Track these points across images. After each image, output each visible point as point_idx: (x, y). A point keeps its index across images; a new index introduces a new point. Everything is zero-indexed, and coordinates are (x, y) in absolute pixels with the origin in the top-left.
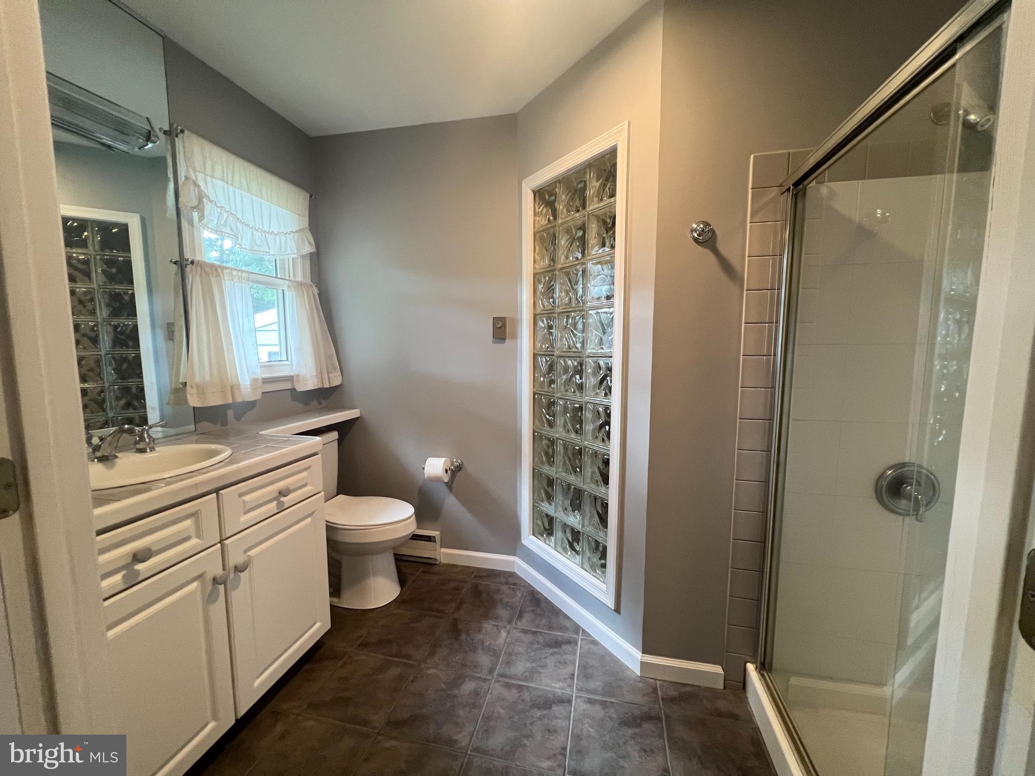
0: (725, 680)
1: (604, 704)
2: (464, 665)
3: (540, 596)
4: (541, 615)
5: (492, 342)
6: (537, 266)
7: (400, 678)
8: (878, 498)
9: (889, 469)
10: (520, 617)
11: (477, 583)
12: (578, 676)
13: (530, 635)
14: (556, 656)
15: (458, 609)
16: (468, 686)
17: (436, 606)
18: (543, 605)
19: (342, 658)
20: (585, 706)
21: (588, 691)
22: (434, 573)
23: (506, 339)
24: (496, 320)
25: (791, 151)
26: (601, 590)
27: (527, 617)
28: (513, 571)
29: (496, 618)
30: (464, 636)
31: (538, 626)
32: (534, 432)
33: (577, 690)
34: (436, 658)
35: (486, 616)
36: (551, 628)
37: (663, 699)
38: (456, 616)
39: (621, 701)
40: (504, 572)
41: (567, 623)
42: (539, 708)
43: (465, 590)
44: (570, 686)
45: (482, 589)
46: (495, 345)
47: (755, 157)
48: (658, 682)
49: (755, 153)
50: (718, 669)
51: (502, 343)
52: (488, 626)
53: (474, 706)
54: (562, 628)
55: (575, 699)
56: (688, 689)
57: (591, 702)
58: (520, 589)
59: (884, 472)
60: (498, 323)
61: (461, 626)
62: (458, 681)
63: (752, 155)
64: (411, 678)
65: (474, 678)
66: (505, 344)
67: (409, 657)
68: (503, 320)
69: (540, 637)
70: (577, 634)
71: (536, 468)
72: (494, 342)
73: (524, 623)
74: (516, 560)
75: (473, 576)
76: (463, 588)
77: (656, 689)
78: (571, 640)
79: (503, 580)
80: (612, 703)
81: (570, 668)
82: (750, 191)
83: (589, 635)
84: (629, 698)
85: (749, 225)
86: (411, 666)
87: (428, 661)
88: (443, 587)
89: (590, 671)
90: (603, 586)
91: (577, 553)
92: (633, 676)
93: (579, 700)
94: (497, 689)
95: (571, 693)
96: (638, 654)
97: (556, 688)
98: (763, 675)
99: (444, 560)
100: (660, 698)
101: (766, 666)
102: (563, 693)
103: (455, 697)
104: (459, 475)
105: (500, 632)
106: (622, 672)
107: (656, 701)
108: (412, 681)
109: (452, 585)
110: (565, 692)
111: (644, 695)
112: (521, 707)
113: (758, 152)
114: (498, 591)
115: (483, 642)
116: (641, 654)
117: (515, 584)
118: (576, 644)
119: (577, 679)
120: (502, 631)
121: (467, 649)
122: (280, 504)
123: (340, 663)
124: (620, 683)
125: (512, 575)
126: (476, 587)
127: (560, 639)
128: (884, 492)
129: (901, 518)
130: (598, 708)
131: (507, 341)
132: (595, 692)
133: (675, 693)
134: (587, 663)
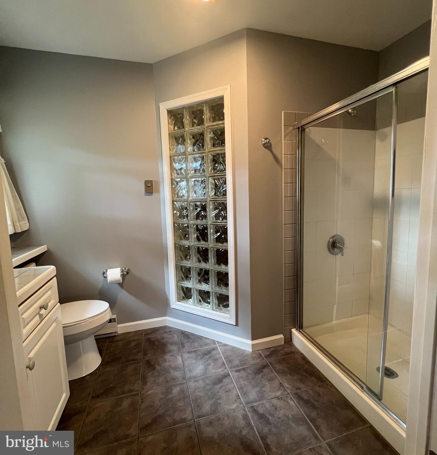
0: (284, 339)
1: (244, 369)
2: (167, 382)
3: (187, 333)
4: (193, 342)
5: (144, 195)
6: (171, 153)
7: (132, 404)
8: (328, 250)
9: (331, 239)
10: (183, 347)
11: (148, 338)
12: (226, 362)
13: (193, 353)
14: (211, 358)
15: (145, 354)
16: (176, 391)
17: (131, 358)
18: (191, 337)
19: (84, 411)
20: (237, 374)
21: (234, 367)
22: (117, 341)
23: (152, 193)
24: (146, 182)
25: (296, 112)
26: (227, 318)
27: (187, 345)
28: (166, 325)
29: (170, 351)
30: (158, 367)
31: (195, 348)
32: (175, 244)
33: (230, 368)
34: (148, 384)
35: (164, 353)
36: (201, 346)
37: (265, 357)
38: (147, 358)
39: (250, 365)
40: (161, 327)
41: (207, 341)
42: (217, 384)
43: (143, 343)
44: (225, 368)
45: (153, 340)
46: (147, 197)
47: (284, 112)
48: (260, 351)
49: (284, 110)
50: (281, 336)
51: (151, 195)
52: (168, 357)
53: (185, 398)
54: (207, 344)
55: (231, 373)
56: (272, 349)
57: (238, 371)
58: (175, 333)
59: (330, 240)
60: (149, 184)
61: (153, 363)
62: (168, 391)
63: (283, 112)
64: (140, 402)
65: (176, 386)
66: (153, 196)
67: (131, 391)
68: (151, 182)
69: (199, 352)
70: (216, 344)
71: (177, 264)
72: (145, 195)
73: (186, 348)
74: (167, 318)
75: (143, 335)
76: (142, 343)
77: (260, 354)
78: (214, 348)
79: (162, 331)
80: (247, 367)
81: (221, 361)
82: (283, 127)
83: (221, 343)
84: (252, 362)
85: (283, 141)
86: (136, 395)
87: (145, 388)
88: (129, 347)
89: (231, 358)
90: (228, 316)
91: (209, 303)
92: (249, 353)
93: (233, 373)
94: (192, 384)
95: (228, 371)
96: (250, 342)
97: (220, 372)
98: (300, 331)
99: (120, 332)
100: (264, 357)
101: (301, 327)
102: (224, 373)
103: (172, 398)
104: (127, 277)
105: (177, 358)
106: (244, 353)
107: (263, 359)
108: (142, 402)
109: (133, 344)
110: (225, 372)
111: (257, 359)
112: (208, 387)
113: (286, 110)
114: (163, 338)
115: (171, 366)
116: (251, 341)
117: (170, 332)
118: (217, 349)
119: (227, 364)
120: (178, 357)
121: (164, 373)
122: (41, 316)
123: (85, 414)
124: (246, 358)
125: (165, 327)
126: (149, 340)
127: (209, 349)
128: (330, 247)
129: (335, 256)
130: (242, 372)
131: (154, 194)
132: (237, 366)
133: (268, 353)
134: (227, 355)
